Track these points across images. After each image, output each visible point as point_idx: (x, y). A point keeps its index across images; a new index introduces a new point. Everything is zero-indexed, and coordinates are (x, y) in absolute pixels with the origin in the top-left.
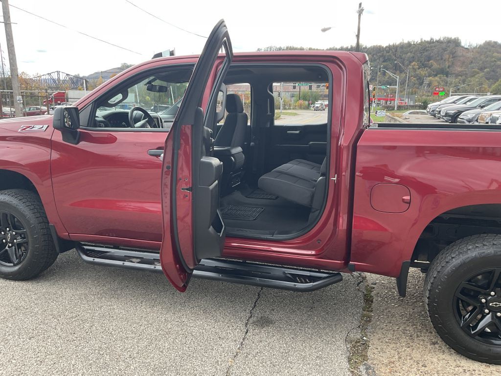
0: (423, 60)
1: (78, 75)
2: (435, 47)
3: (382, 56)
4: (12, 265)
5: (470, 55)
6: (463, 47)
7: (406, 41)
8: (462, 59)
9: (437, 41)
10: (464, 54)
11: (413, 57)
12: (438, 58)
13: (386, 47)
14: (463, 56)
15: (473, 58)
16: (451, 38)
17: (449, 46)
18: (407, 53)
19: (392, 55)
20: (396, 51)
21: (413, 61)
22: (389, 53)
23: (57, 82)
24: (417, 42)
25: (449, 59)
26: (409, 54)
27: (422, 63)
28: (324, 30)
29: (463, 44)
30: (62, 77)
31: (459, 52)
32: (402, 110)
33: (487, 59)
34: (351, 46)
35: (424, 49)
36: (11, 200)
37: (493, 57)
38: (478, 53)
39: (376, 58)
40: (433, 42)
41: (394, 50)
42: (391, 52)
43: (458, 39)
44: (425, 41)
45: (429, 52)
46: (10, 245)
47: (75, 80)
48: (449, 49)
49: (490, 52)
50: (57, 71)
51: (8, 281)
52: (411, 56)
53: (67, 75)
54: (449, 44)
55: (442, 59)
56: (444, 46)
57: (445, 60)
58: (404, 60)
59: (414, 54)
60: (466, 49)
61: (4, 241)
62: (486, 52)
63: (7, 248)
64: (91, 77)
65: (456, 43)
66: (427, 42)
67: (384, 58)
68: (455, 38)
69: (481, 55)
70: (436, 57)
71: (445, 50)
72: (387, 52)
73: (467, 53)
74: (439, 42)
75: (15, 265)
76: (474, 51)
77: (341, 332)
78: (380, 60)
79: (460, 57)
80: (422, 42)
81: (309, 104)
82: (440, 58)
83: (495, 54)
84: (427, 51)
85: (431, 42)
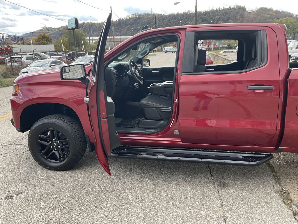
0: (225, 20)
1: (16, 35)
2: (231, 11)
3: (202, 18)
4: (58, 161)
5: (251, 16)
6: (247, 11)
7: (215, 9)
8: (247, 18)
9: (233, 8)
10: (248, 15)
11: (220, 18)
12: (233, 19)
13: (204, 12)
14: (248, 17)
15: (253, 18)
16: (241, 6)
17: (240, 11)
18: (216, 16)
19: (207, 17)
20: (209, 15)
21: (220, 21)
22: (205, 16)
23: (2, 40)
24: (221, 9)
25: (240, 18)
26: (217, 16)
27: (225, 21)
28: (176, 4)
29: (247, 10)
30: (5, 37)
31: (246, 15)
32: (216, 50)
33: (261, 18)
34: (183, 12)
35: (226, 13)
36: (58, 122)
37: (265, 17)
38: (256, 15)
39: (198, 19)
40: (231, 9)
41: (208, 14)
42: (206, 15)
43: (244, 7)
44: (226, 8)
45: (228, 15)
46: (56, 149)
47: (14, 38)
48: (239, 13)
49: (263, 14)
50: (2, 33)
51: (55, 171)
52: (218, 17)
53: (8, 35)
54: (240, 10)
55: (236, 19)
56: (237, 11)
57: (238, 19)
58: (214, 20)
59: (220, 16)
60: (249, 12)
61: (51, 147)
62: (260, 14)
63: (54, 151)
64: (24, 36)
65: (243, 9)
66: (227, 9)
67: (203, 19)
68: (243, 7)
69: (258, 16)
70: (232, 18)
71: (237, 13)
72: (204, 16)
73: (250, 15)
74: (234, 9)
75: (60, 162)
76: (254, 14)
77: (269, 186)
78: (200, 20)
79: (246, 17)
80: (224, 9)
81: (162, 48)
82: (235, 18)
83: (266, 15)
84: (227, 14)
85: (229, 9)
